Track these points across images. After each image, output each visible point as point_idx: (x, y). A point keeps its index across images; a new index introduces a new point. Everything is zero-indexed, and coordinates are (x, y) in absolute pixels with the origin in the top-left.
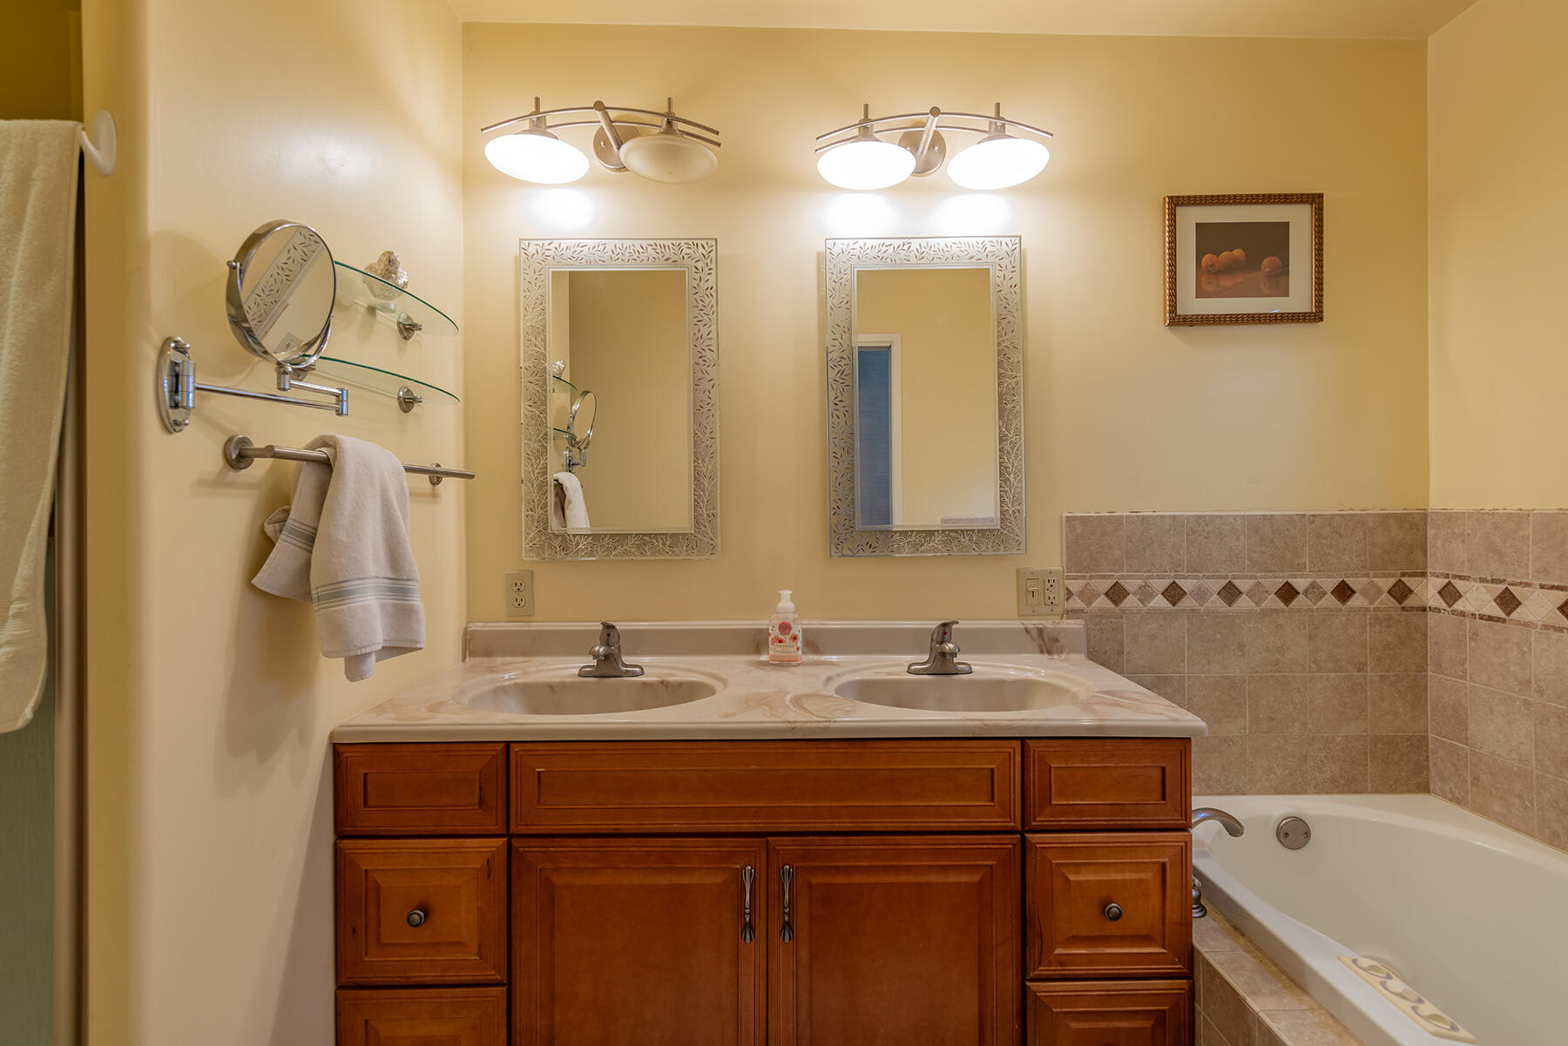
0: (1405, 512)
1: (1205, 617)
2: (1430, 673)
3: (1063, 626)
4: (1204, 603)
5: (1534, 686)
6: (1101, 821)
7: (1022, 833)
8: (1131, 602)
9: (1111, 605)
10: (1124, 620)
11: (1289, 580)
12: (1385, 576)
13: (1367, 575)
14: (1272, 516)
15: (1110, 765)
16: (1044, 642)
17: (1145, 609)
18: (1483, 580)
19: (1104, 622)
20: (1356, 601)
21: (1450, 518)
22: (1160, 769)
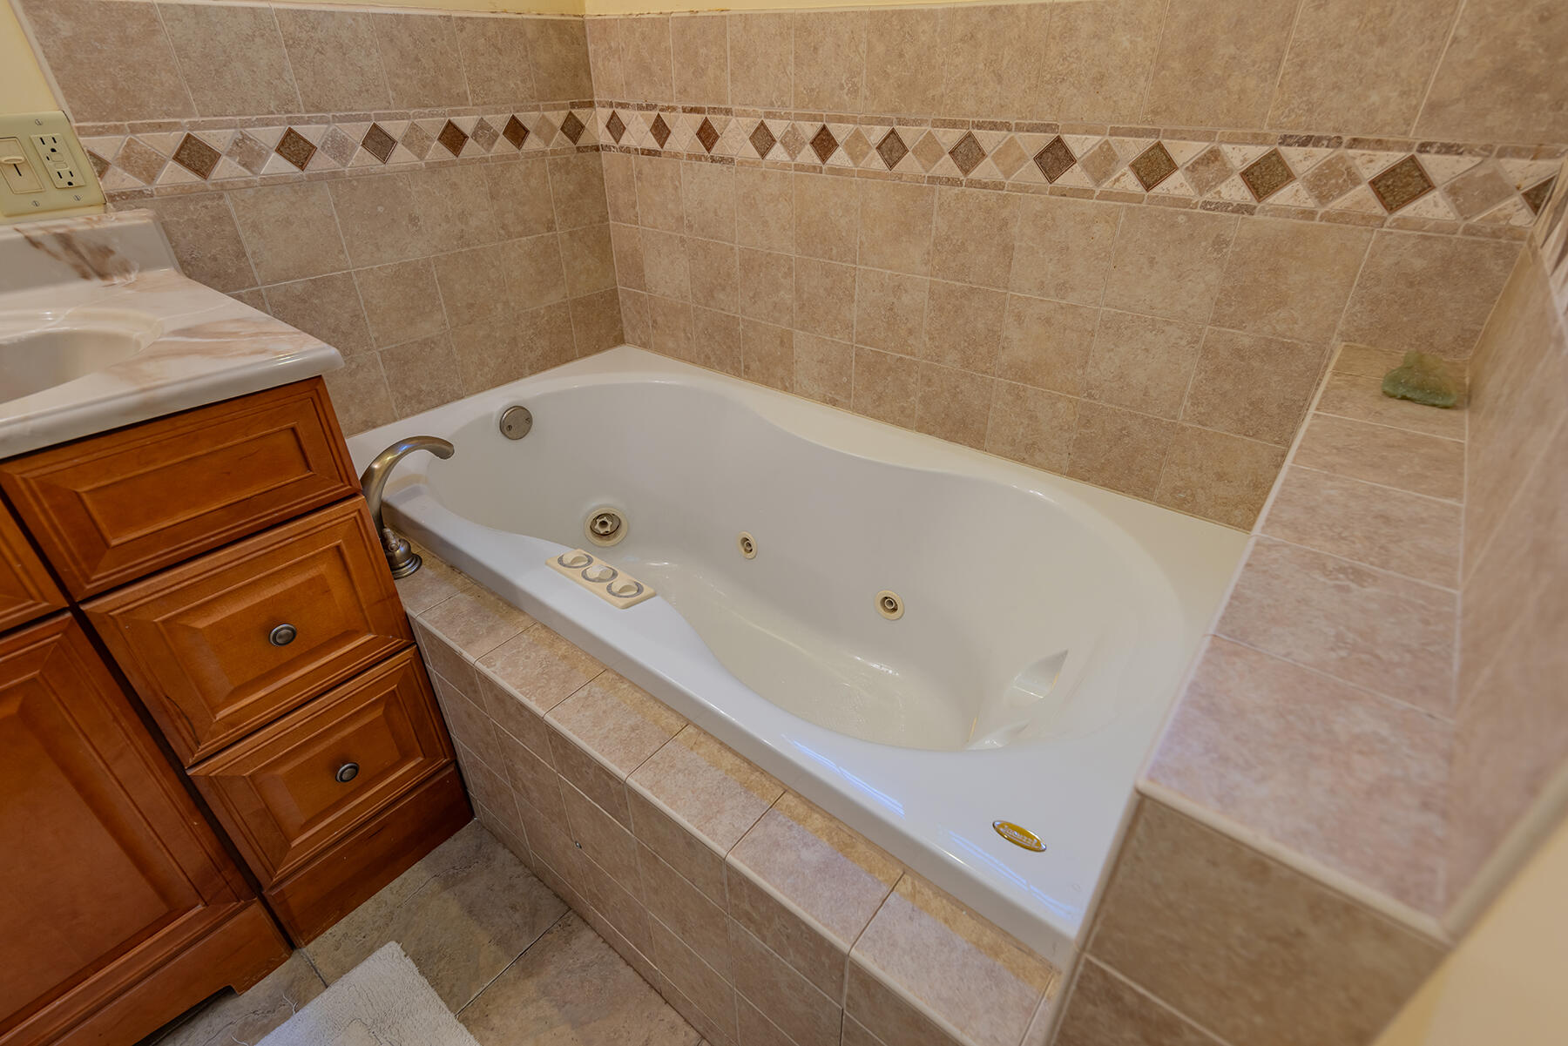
0: (563, 18)
1: (355, 184)
2: (611, 222)
3: (109, 225)
4: (347, 161)
5: (686, 222)
6: (212, 538)
7: (74, 608)
8: (226, 169)
9: (190, 178)
10: (228, 201)
11: (451, 119)
12: (555, 108)
13: (537, 108)
14: (407, 16)
15: (199, 453)
16: (81, 257)
17: (257, 178)
18: (640, 108)
19: (192, 208)
20: (532, 143)
21: (605, 25)
22: (290, 431)
